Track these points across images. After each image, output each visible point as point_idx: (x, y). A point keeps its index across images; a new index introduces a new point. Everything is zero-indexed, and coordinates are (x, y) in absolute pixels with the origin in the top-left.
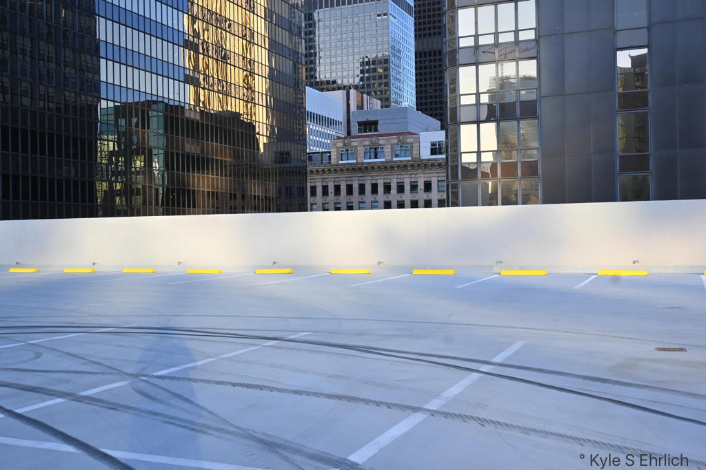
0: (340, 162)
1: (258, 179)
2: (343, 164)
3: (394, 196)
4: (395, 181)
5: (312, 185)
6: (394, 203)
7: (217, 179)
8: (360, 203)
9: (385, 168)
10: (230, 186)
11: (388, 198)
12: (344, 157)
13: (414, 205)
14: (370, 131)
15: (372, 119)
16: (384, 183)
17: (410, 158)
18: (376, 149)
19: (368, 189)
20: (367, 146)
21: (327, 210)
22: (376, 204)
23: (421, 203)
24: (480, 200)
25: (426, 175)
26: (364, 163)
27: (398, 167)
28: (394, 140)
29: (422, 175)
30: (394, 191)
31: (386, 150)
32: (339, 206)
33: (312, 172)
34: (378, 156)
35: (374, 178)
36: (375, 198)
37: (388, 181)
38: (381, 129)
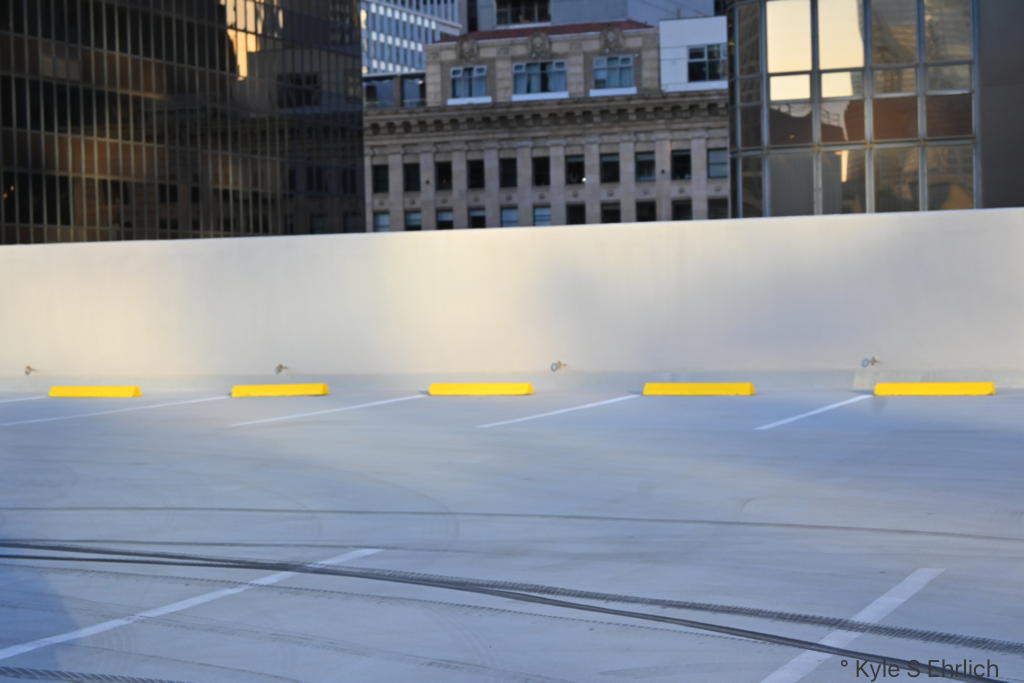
0: (452, 102)
1: (235, 149)
2: (459, 108)
3: (592, 190)
4: (595, 150)
5: (378, 161)
6: (593, 209)
7: (126, 149)
8: (503, 208)
9: (570, 116)
10: (161, 166)
11: (576, 195)
12: (461, 87)
13: (646, 212)
14: (529, 18)
16: (567, 157)
17: (632, 91)
18: (544, 66)
19: (525, 171)
20: (521, 58)
21: (418, 228)
22: (546, 212)
23: (664, 207)
24: (818, 198)
25: (677, 135)
26: (511, 105)
27: (604, 113)
28: (592, 42)
29: (667, 135)
30: (592, 177)
31: (570, 70)
32: (446, 217)
33: (375, 128)
34: (551, 84)
35: (541, 143)
36: (542, 197)
37: (576, 151)
38: (558, 12)
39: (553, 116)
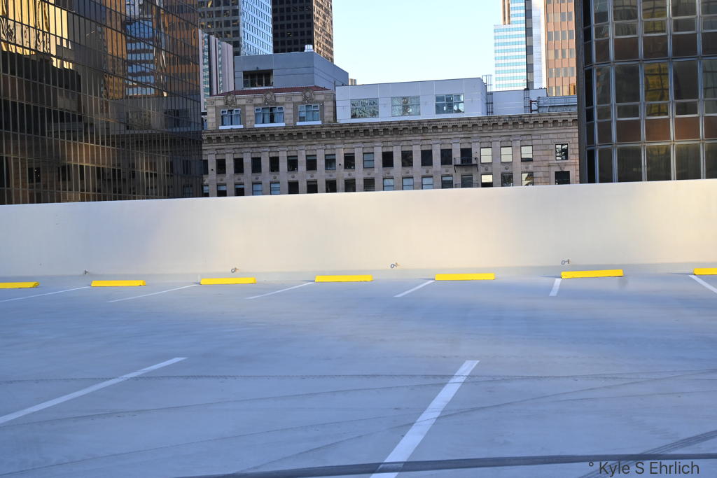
0: (221, 128)
3: (302, 174)
4: (304, 153)
6: (303, 185)
8: (253, 184)
9: (290, 135)
11: (293, 177)
12: (227, 119)
13: (331, 187)
14: (261, 84)
15: (263, 67)
16: (288, 157)
17: (320, 123)
18: (271, 109)
19: (265, 164)
20: (260, 105)
21: (207, 195)
22: (277, 186)
23: (341, 184)
25: (347, 146)
26: (258, 129)
27: (308, 133)
28: (298, 97)
30: (302, 166)
31: (286, 111)
32: (223, 188)
34: (276, 118)
35: (275, 149)
36: (275, 178)
37: (294, 154)
38: (277, 82)
39: (281, 135)
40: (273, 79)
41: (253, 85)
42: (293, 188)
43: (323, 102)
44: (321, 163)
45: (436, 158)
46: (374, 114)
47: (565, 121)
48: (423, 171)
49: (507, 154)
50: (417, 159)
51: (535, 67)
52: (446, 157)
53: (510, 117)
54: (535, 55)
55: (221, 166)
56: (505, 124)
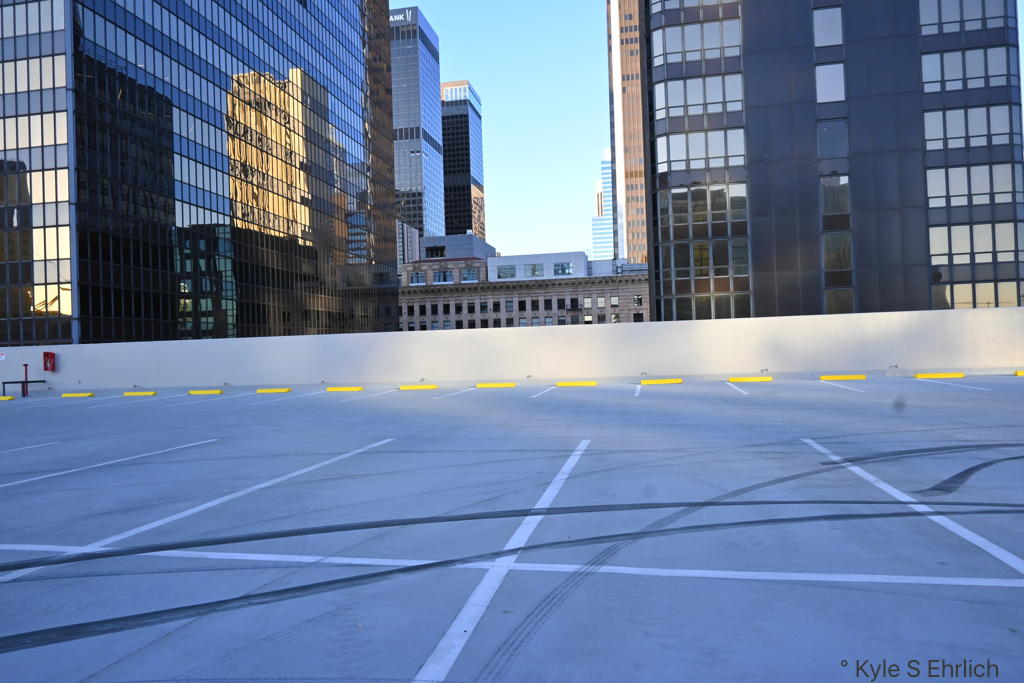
0: (411, 285)
3: (465, 316)
4: (466, 302)
6: (465, 323)
9: (457, 290)
11: (459, 318)
12: (415, 280)
13: (485, 324)
14: (437, 256)
15: (438, 245)
16: (456, 304)
17: (479, 281)
18: (444, 272)
19: (441, 309)
20: (437, 269)
21: (401, 330)
22: (448, 324)
23: (491, 322)
25: (495, 297)
26: (434, 286)
27: (468, 289)
28: (462, 264)
30: (465, 310)
31: (454, 274)
32: (412, 325)
34: (447, 278)
35: (447, 299)
36: (447, 319)
37: (459, 302)
38: (448, 254)
39: (451, 290)
40: (446, 252)
41: (432, 256)
42: (459, 325)
43: (478, 268)
44: (478, 308)
45: (555, 305)
46: (513, 276)
47: (640, 280)
48: (546, 313)
49: (601, 302)
50: (542, 305)
51: (620, 244)
52: (561, 304)
53: (604, 278)
54: (619, 237)
55: (411, 310)
56: (600, 282)
